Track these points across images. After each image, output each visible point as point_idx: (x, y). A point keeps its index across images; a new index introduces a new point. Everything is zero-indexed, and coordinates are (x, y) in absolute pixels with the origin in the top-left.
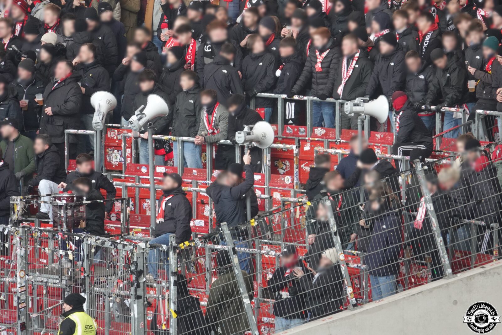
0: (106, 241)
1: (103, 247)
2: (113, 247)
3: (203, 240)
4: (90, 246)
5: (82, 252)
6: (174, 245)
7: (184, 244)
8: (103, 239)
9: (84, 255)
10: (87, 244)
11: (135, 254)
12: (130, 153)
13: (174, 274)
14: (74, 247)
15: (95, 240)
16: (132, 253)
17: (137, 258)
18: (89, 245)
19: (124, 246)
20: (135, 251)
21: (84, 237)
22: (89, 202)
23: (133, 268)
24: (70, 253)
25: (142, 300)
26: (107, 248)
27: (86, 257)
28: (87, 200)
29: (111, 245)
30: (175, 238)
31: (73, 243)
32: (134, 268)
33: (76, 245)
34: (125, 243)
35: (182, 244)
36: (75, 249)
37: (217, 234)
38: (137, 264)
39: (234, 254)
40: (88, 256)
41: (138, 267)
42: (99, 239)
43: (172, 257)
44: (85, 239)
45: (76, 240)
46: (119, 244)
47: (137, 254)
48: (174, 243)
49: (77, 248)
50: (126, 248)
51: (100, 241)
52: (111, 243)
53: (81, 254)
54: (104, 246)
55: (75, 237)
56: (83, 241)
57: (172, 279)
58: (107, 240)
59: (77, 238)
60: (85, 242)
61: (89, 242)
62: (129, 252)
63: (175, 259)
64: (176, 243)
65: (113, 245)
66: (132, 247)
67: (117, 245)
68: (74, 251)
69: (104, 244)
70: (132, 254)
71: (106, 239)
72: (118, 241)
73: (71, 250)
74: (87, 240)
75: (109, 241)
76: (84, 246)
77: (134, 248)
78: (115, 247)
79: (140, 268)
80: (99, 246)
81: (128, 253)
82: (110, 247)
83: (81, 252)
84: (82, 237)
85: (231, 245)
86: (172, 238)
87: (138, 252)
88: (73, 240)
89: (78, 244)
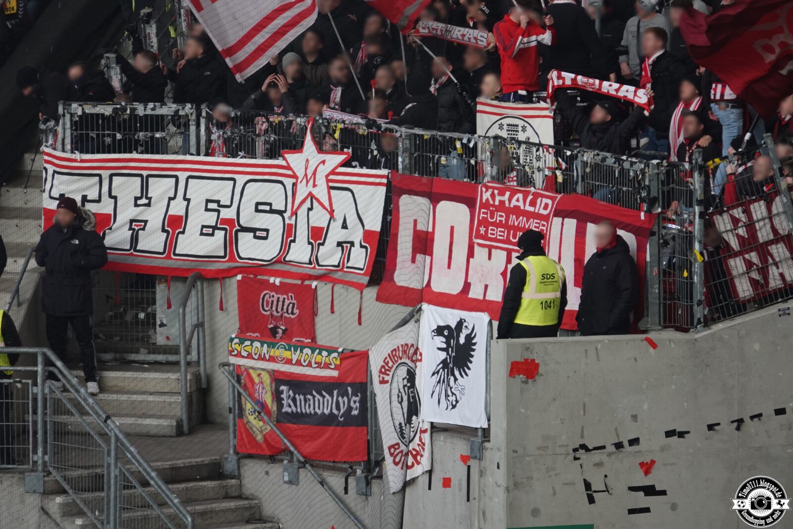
0: (607, 157)
1: (603, 166)
2: (617, 165)
3: (740, 157)
4: (585, 164)
5: (575, 171)
6: (700, 163)
8: (603, 154)
9: (578, 175)
10: (581, 161)
11: (647, 174)
13: (700, 203)
14: (564, 166)
15: (592, 156)
16: (643, 172)
17: (650, 181)
18: (584, 162)
19: (632, 164)
20: (647, 171)
21: (579, 152)
22: (585, 104)
23: (644, 194)
24: (558, 173)
25: (655, 238)
26: (609, 166)
27: (580, 178)
29: (615, 163)
30: (701, 154)
31: (563, 160)
32: (645, 194)
33: (566, 163)
34: (634, 160)
35: (711, 162)
36: (566, 167)
38: (649, 188)
40: (583, 177)
41: (652, 193)
42: (598, 155)
43: (698, 180)
44: (579, 155)
45: (567, 156)
46: (625, 161)
47: (649, 175)
49: (568, 167)
50: (635, 167)
51: (600, 157)
52: (614, 159)
53: (573, 175)
54: (605, 163)
55: (565, 151)
56: (577, 157)
57: (697, 209)
58: (609, 157)
59: (569, 153)
60: (579, 159)
61: (585, 159)
62: (638, 173)
63: (701, 183)
64: (703, 160)
65: (617, 163)
66: (643, 166)
67: (623, 162)
68: (564, 171)
69: (605, 161)
70: (643, 175)
71: (608, 155)
72: (624, 157)
73: (561, 169)
74: (583, 155)
75: (612, 157)
76: (578, 164)
77: (645, 166)
78: (619, 165)
79: (654, 193)
80: (598, 164)
81: (637, 174)
82: (613, 165)
83: (573, 172)
84: (575, 152)
86: (697, 154)
87: (651, 173)
88: (563, 155)
89: (571, 160)
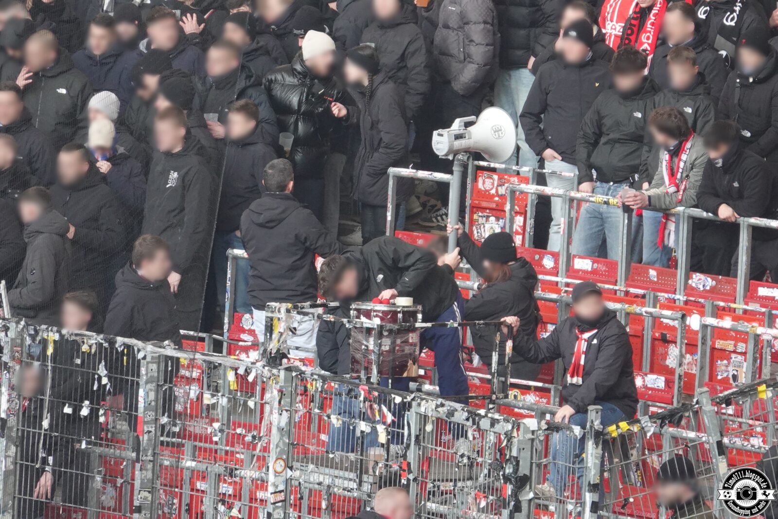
0: (457, 410)
1: (450, 423)
2: (470, 423)
3: (659, 422)
4: (424, 419)
5: (406, 428)
6: (596, 428)
7: (618, 427)
8: (450, 404)
9: (409, 435)
10: (417, 413)
11: (515, 440)
12: (522, 224)
13: (593, 487)
14: (390, 418)
15: (434, 407)
16: (509, 438)
17: (519, 450)
18: (421, 415)
19: (494, 422)
20: (515, 434)
21: (413, 399)
22: (429, 325)
23: (509, 470)
24: (381, 428)
26: (458, 424)
27: (413, 439)
28: (424, 321)
29: (467, 419)
30: (600, 413)
31: (390, 410)
32: (511, 470)
33: (394, 415)
34: (497, 416)
35: (614, 427)
36: (393, 422)
37: (688, 410)
38: (518, 462)
39: (719, 455)
40: (417, 437)
41: (520, 469)
42: (442, 405)
43: (592, 453)
44: (414, 404)
45: (395, 404)
46: (484, 417)
47: (519, 441)
48: (597, 425)
49: (396, 420)
50: (498, 428)
51: (445, 409)
52: (466, 414)
53: (403, 434)
54: (453, 419)
55: (393, 396)
56: (410, 405)
57: (589, 498)
58: (459, 409)
59: (398, 400)
60: (413, 410)
61: (422, 409)
62: (502, 437)
63: (596, 458)
64: (602, 423)
65: (471, 420)
66: (510, 427)
67: (480, 420)
68: (389, 426)
69: (453, 416)
70: (508, 441)
71: (458, 406)
72: (482, 412)
73: (384, 423)
74: (419, 405)
75: (463, 410)
76: (411, 417)
77: (513, 428)
78: (474, 423)
79: (524, 470)
80: (442, 420)
81: (500, 439)
82: (465, 422)
83: (403, 429)
84: (409, 399)
85: (716, 435)
86: (594, 413)
87: (521, 438)
88: (390, 402)
89: (401, 410)
